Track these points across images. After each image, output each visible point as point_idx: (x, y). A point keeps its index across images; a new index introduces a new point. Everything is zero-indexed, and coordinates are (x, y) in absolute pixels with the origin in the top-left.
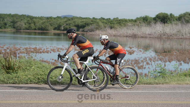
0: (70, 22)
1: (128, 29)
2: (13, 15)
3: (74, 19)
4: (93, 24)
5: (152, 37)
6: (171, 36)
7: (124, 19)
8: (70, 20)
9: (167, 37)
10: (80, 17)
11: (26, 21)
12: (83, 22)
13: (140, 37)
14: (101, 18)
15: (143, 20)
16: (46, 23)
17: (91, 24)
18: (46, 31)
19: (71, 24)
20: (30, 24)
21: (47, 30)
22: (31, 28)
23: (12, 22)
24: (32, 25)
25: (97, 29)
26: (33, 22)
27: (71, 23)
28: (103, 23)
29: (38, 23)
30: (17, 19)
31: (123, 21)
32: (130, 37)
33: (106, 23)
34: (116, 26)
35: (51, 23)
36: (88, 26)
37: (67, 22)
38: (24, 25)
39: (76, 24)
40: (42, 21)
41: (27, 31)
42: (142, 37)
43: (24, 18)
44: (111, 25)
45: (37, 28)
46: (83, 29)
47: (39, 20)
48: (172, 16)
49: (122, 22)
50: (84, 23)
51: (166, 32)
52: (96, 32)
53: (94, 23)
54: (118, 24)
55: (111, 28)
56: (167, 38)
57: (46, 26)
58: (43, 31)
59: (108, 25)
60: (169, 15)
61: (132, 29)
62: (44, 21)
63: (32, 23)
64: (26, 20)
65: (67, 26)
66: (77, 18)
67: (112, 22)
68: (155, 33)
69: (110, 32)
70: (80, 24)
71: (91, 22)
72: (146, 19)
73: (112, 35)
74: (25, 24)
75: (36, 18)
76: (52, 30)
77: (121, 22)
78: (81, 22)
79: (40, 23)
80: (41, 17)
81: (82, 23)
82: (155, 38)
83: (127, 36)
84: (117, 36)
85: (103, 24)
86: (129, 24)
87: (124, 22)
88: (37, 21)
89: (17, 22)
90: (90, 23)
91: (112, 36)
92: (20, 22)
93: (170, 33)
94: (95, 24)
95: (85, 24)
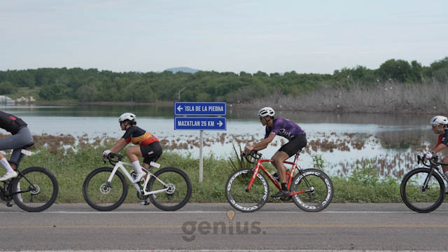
0: (194, 82)
1: (324, 95)
2: (71, 69)
3: (203, 76)
4: (245, 85)
5: (378, 111)
6: (420, 109)
7: (312, 74)
8: (194, 79)
9: (410, 111)
10: (213, 71)
11: (99, 83)
12: (222, 82)
13: (353, 112)
14: (259, 72)
15: (353, 75)
16: (143, 86)
17: (240, 86)
18: (143, 102)
19: (197, 88)
20: (108, 88)
21: (146, 100)
22: (111, 97)
23: (69, 86)
24: (113, 90)
25: (254, 96)
26: (115, 84)
27: (197, 85)
28: (266, 83)
29: (126, 85)
30: (80, 78)
31: (309, 79)
32: (329, 112)
33: (273, 84)
34: (295, 89)
35: (155, 86)
36: (235, 91)
37: (188, 84)
38: (96, 92)
39: (208, 86)
40: (134, 82)
41: (103, 103)
42: (357, 112)
43: (96, 77)
44: (284, 87)
45: (123, 98)
46: (223, 97)
47: (127, 79)
48: (417, 67)
49: (308, 81)
50: (226, 84)
51: (409, 101)
52: (254, 103)
53: (246, 83)
54: (299, 85)
55: (286, 93)
56: (412, 114)
57: (143, 92)
58: (137, 104)
59: (276, 87)
60: (411, 64)
61: (333, 96)
62: (138, 81)
63: (112, 87)
64: (100, 80)
65: (189, 91)
66: (208, 73)
67: (285, 82)
68: (385, 103)
69: (286, 103)
70: (216, 87)
71: (241, 82)
72: (359, 73)
73: (291, 108)
74: (99, 90)
75: (119, 75)
76: (157, 101)
77: (305, 80)
78: (219, 82)
79: (131, 85)
80: (131, 73)
81: (222, 84)
82: (385, 113)
83: (323, 111)
84: (301, 110)
85: (265, 85)
86: (324, 84)
87: (312, 82)
88: (124, 82)
89: (81, 85)
90: (239, 84)
91: (289, 110)
92: (88, 84)
93: (417, 103)
94: (248, 87)
95: (229, 86)
